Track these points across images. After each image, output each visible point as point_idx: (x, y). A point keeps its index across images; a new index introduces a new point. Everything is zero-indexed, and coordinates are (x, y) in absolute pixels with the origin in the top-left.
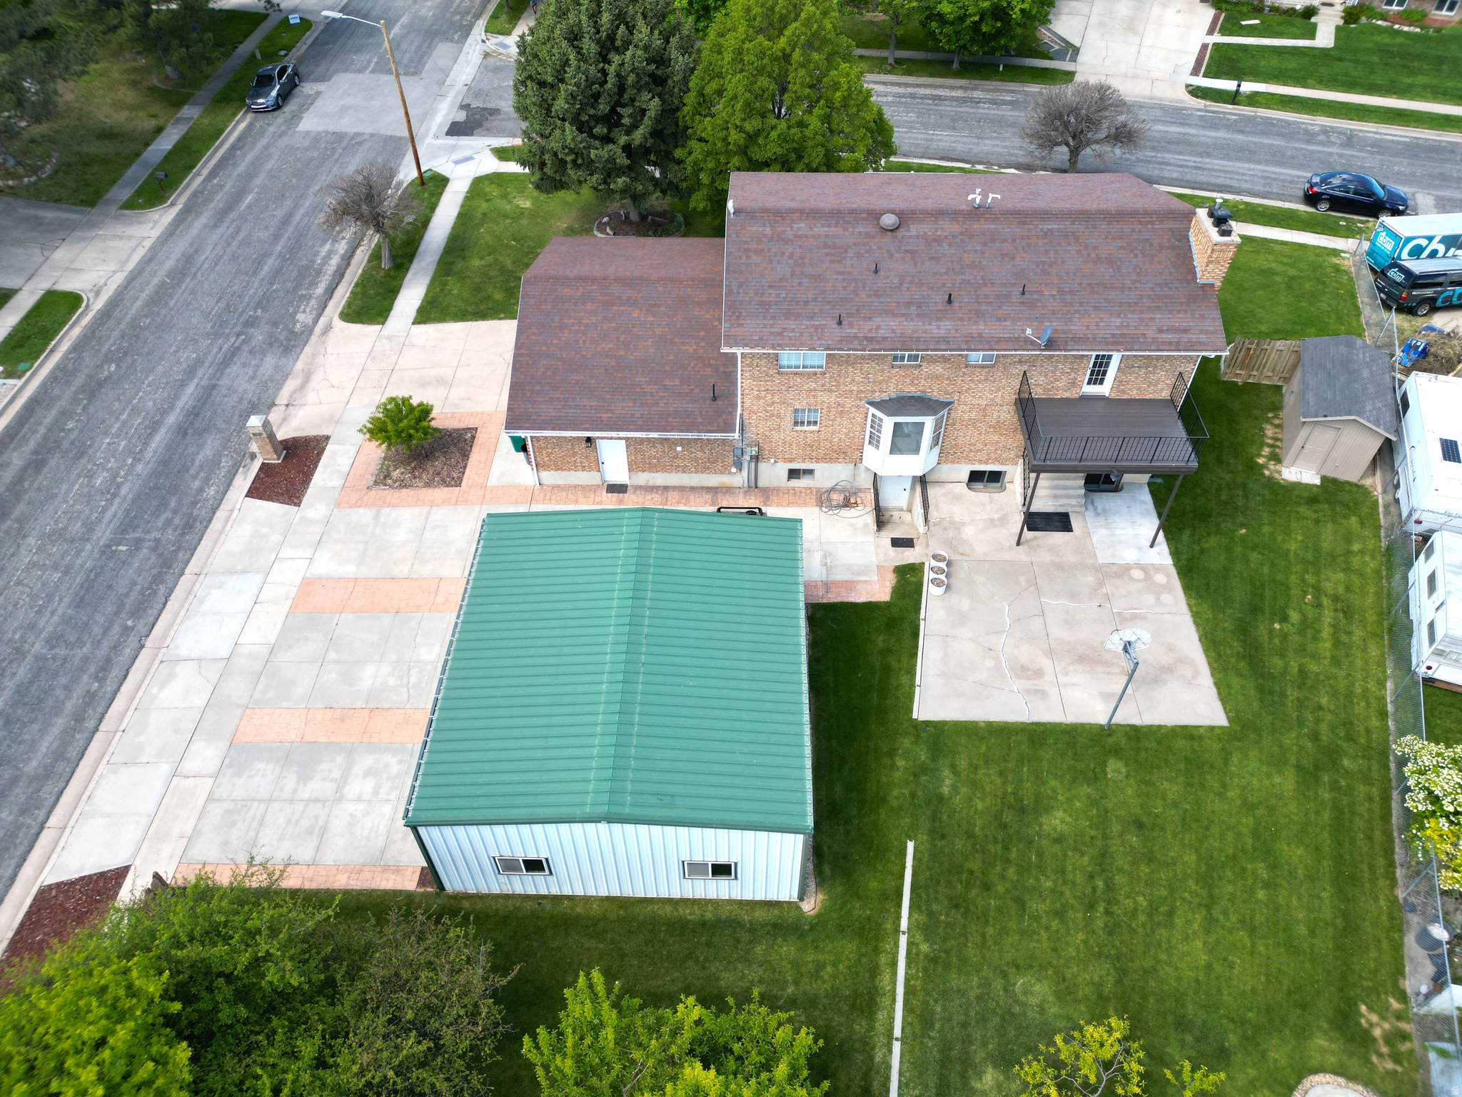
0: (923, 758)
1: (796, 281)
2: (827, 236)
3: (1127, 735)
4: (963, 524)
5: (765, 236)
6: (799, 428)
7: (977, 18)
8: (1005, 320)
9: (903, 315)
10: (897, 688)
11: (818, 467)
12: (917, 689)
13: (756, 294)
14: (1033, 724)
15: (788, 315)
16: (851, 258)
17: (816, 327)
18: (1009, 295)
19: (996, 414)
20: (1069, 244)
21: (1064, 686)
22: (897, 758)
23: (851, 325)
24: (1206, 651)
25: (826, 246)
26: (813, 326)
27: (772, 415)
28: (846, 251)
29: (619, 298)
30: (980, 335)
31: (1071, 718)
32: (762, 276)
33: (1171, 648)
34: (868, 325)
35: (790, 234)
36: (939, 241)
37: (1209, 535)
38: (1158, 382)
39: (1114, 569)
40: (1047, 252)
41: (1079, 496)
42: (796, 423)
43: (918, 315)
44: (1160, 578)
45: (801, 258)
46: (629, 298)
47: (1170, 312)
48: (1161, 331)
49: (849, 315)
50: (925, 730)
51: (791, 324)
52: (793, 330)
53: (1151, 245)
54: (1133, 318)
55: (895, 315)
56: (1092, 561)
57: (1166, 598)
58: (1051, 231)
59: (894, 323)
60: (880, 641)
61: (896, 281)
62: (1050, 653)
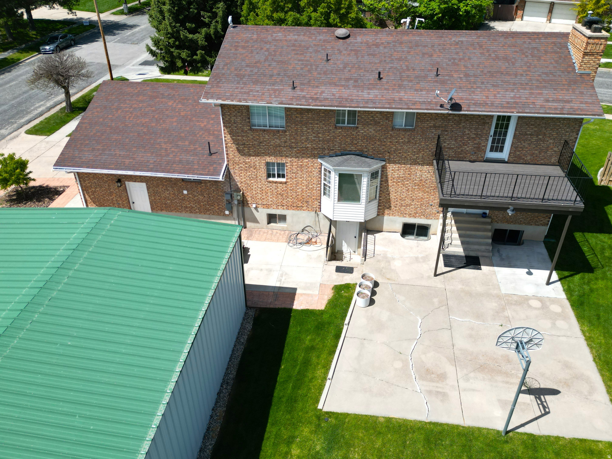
0: (318, 448)
1: (267, 63)
2: (296, 41)
3: (523, 443)
4: (394, 259)
5: (252, 39)
6: (271, 179)
7: (440, 15)
8: (421, 91)
9: (343, 86)
10: (311, 381)
11: (288, 213)
12: (328, 382)
13: (236, 70)
14: (430, 423)
15: (256, 82)
16: (311, 53)
17: (275, 91)
18: (426, 76)
19: (419, 173)
20: (475, 49)
21: (465, 390)
22: (294, 446)
23: (302, 90)
24: (600, 371)
25: (294, 45)
26: (272, 89)
27: (250, 167)
28: (308, 48)
29: (163, 94)
30: (401, 99)
31: (468, 422)
32: (243, 60)
33: (567, 366)
34: (315, 90)
35: (269, 38)
36: (377, 45)
37: (597, 279)
38: (547, 149)
39: (515, 298)
40: (457, 53)
41: (487, 244)
42: (269, 176)
43: (355, 86)
44: (556, 308)
45: (274, 51)
46: (169, 95)
47: (555, 89)
48: (548, 101)
49: (302, 84)
50: (326, 421)
51: (258, 88)
52: (258, 91)
53: (538, 50)
54: (524, 93)
55: (336, 85)
56: (495, 292)
57: (561, 323)
58: (462, 42)
59: (335, 90)
60: (308, 340)
61: (341, 66)
62: (454, 361)
